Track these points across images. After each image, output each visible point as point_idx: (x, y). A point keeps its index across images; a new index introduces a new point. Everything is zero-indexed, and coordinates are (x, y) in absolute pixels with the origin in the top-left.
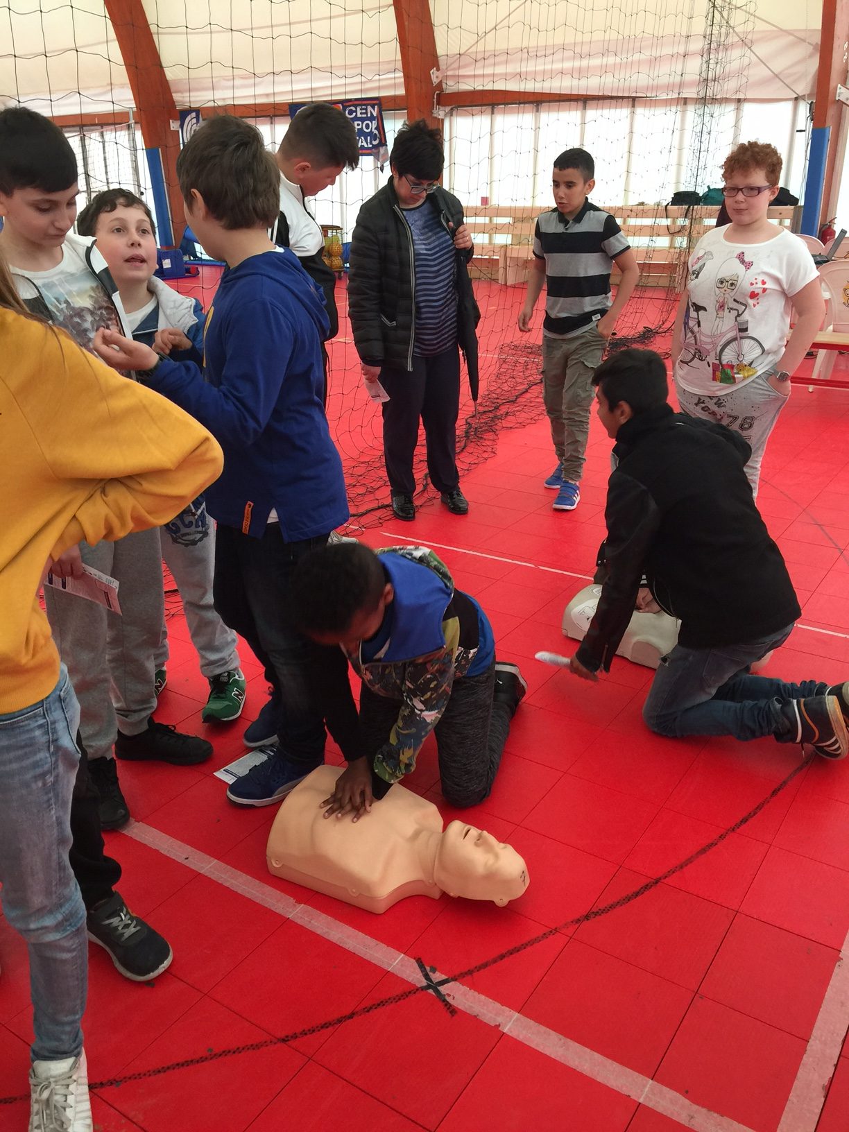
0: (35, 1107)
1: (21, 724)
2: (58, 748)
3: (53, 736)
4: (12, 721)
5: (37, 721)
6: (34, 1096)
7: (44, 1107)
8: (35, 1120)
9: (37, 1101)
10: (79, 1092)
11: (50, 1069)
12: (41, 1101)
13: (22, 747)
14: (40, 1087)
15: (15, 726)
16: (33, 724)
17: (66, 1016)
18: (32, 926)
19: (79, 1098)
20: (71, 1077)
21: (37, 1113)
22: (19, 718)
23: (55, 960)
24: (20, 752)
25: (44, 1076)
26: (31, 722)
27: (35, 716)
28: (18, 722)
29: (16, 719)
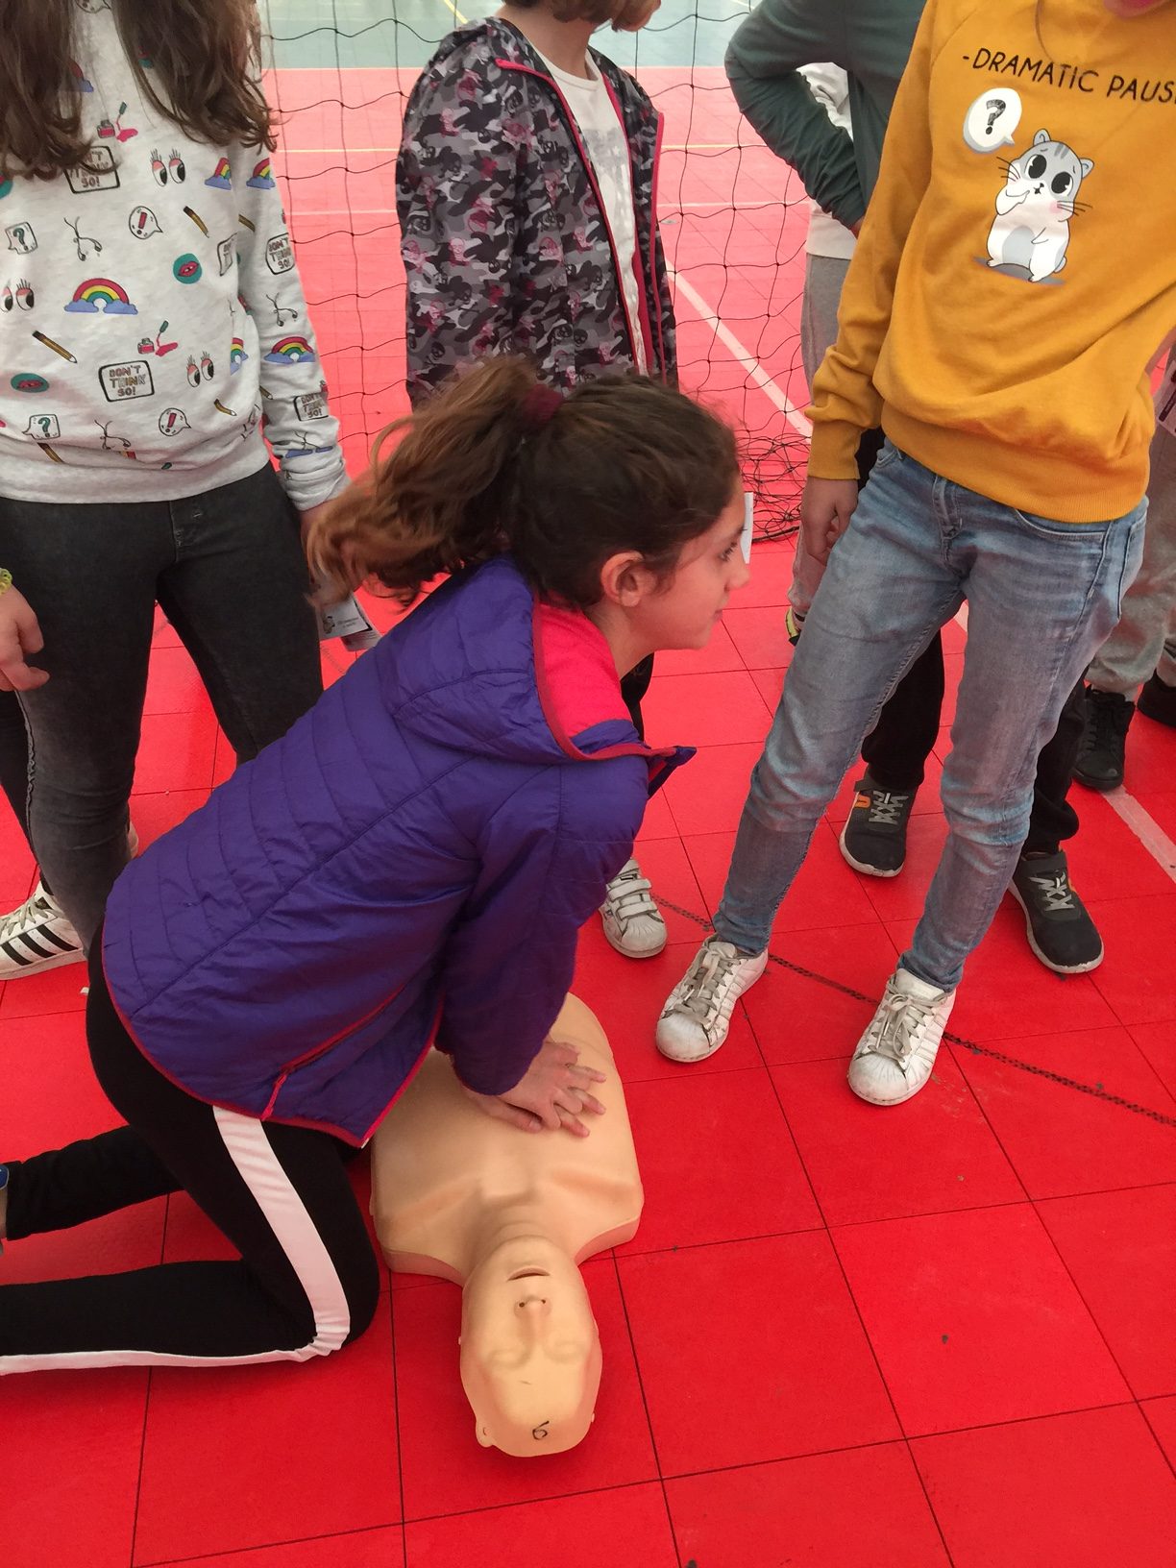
0: (881, 1014)
1: (1072, 543)
2: (1098, 597)
3: (1100, 577)
4: (1062, 534)
5: (1091, 548)
6: (885, 1002)
7: (890, 1020)
8: (875, 1026)
9: (886, 1009)
10: (931, 1028)
11: (912, 985)
12: (891, 1010)
13: (1058, 575)
14: (894, 996)
15: (1065, 542)
16: (1085, 550)
17: (955, 939)
18: (966, 811)
19: (929, 1035)
20: (931, 1007)
21: (880, 1021)
22: (1071, 534)
23: (971, 867)
24: (1053, 581)
25: (903, 988)
26: (1083, 546)
27: (1091, 540)
28: (1069, 539)
29: (1068, 534)
